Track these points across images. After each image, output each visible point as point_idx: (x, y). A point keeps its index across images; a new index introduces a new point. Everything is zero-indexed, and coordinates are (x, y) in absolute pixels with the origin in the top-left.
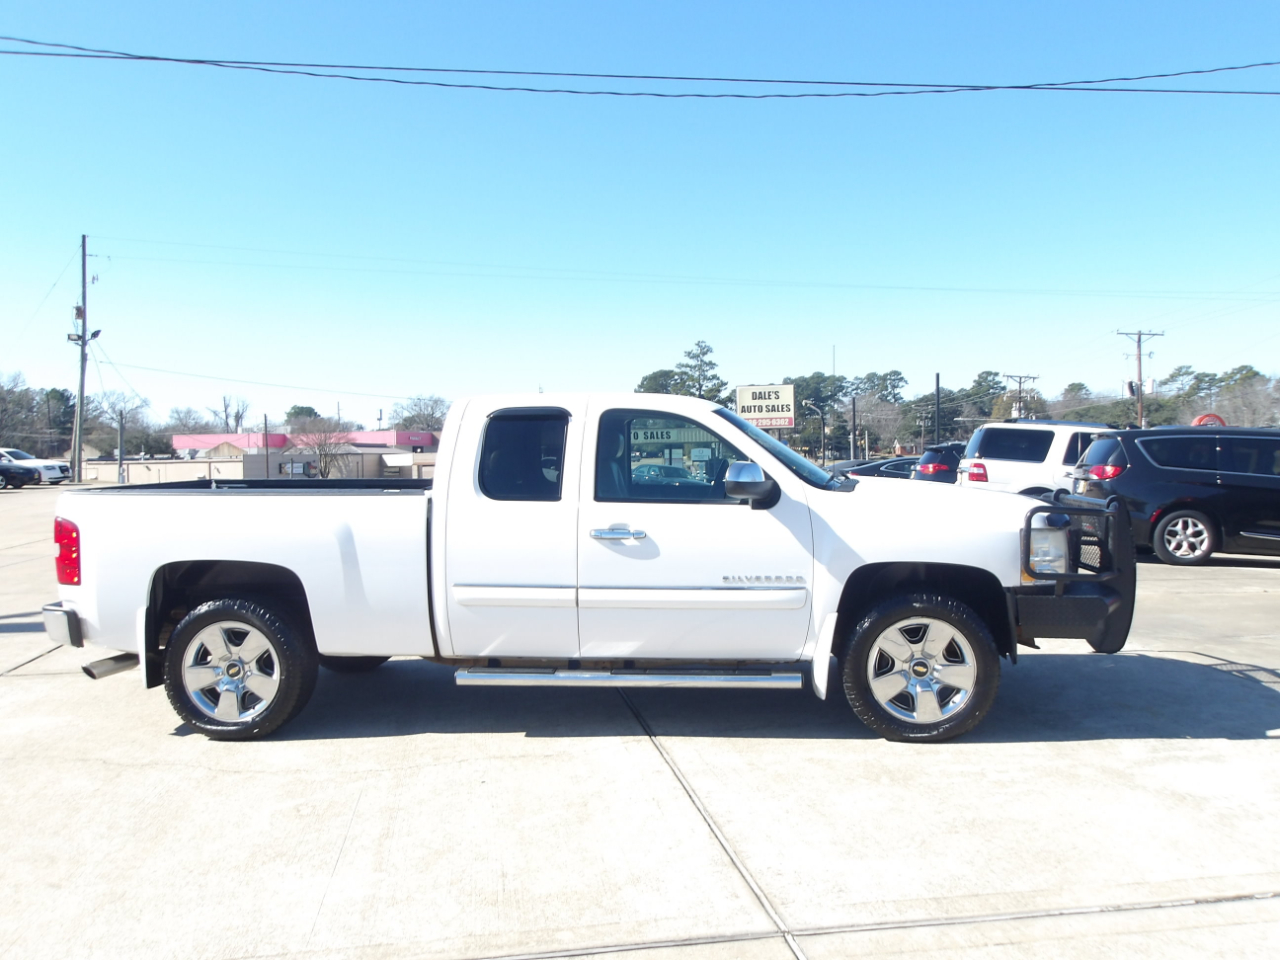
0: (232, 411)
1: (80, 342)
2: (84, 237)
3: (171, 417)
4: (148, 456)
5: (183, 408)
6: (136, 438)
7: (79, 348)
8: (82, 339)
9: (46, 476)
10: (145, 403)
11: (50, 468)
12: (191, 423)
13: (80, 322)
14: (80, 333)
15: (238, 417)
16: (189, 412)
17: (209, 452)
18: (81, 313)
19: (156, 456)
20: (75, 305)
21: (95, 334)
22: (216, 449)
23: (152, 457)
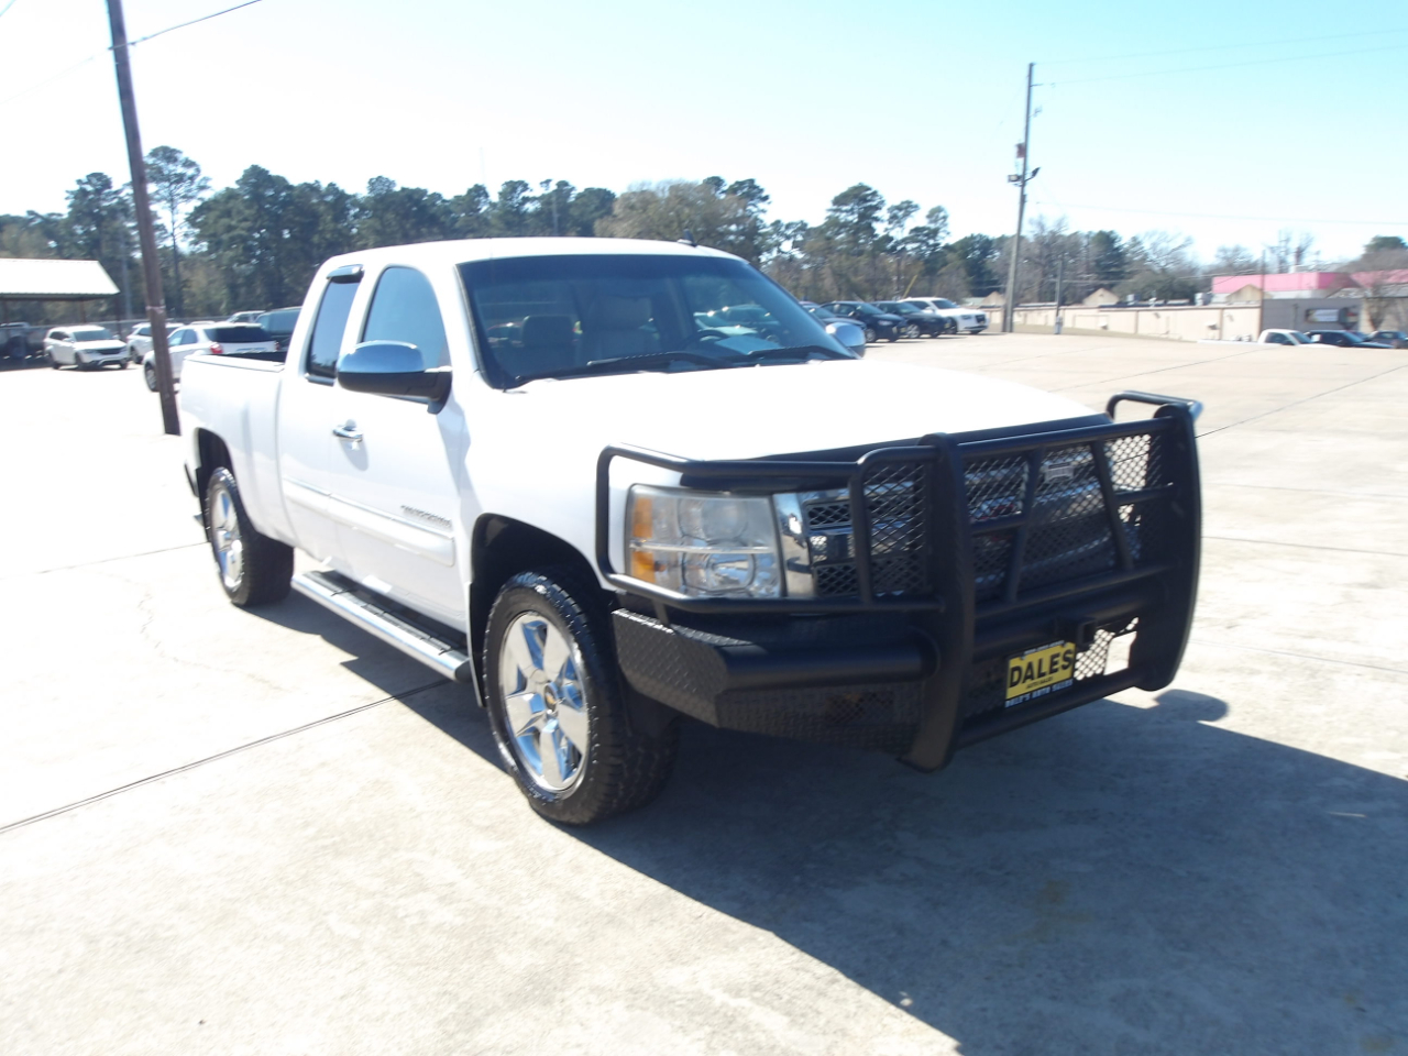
0: (1293, 246)
1: (1019, 183)
2: (1031, 65)
3: (1217, 256)
4: (1161, 302)
5: (1230, 245)
6: (1159, 282)
7: (1019, 189)
8: (1021, 180)
9: (962, 326)
10: (1189, 241)
11: (966, 318)
12: (1239, 261)
13: (1021, 160)
14: (1020, 173)
15: (1299, 253)
16: (1237, 250)
17: (1228, 297)
18: (1022, 150)
19: (1171, 302)
20: (1018, 142)
21: (1035, 173)
22: (1238, 293)
23: (1165, 304)
